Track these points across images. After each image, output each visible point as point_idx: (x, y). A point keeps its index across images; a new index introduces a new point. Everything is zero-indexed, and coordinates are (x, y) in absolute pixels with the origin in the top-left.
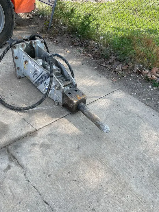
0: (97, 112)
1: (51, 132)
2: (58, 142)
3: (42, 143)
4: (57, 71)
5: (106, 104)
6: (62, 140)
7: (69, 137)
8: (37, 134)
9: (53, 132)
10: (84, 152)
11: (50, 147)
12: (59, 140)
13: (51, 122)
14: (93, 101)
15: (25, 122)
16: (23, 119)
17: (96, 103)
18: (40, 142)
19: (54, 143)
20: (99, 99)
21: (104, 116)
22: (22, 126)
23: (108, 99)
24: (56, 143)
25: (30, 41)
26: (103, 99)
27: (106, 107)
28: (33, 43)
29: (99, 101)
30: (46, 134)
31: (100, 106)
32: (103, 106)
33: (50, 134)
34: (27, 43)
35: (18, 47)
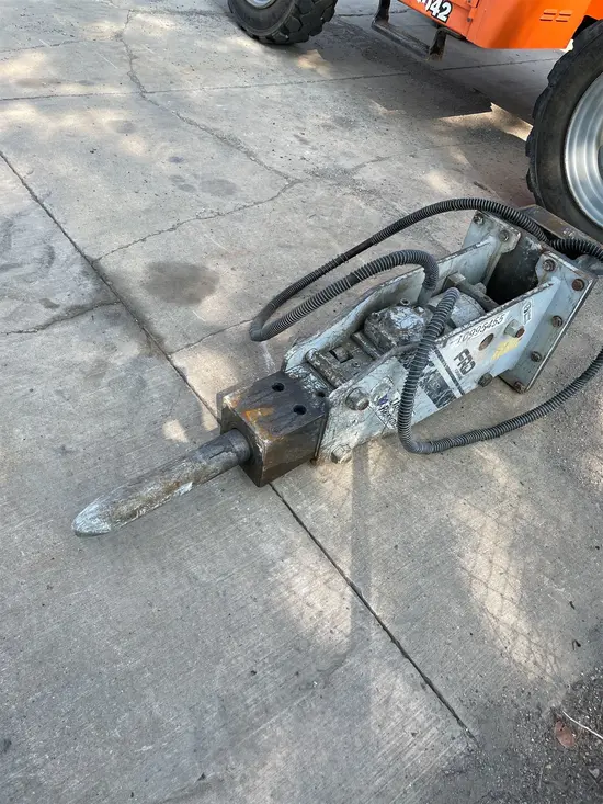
0: (246, 550)
1: (152, 387)
2: (106, 401)
3: (113, 365)
4: (389, 338)
5: (310, 612)
6: (110, 412)
9: (149, 390)
10: (40, 465)
12: (114, 404)
14: (327, 550)
15: (205, 334)
17: (310, 557)
19: (104, 390)
20: (350, 584)
21: (213, 576)
22: (189, 328)
23: (352, 632)
24: (102, 394)
25: (545, 246)
26: (347, 604)
27: (279, 604)
28: (546, 258)
29: (327, 577)
30: (146, 376)
31: (291, 575)
32: (288, 588)
33: (142, 383)
34: (527, 242)
35: (490, 229)
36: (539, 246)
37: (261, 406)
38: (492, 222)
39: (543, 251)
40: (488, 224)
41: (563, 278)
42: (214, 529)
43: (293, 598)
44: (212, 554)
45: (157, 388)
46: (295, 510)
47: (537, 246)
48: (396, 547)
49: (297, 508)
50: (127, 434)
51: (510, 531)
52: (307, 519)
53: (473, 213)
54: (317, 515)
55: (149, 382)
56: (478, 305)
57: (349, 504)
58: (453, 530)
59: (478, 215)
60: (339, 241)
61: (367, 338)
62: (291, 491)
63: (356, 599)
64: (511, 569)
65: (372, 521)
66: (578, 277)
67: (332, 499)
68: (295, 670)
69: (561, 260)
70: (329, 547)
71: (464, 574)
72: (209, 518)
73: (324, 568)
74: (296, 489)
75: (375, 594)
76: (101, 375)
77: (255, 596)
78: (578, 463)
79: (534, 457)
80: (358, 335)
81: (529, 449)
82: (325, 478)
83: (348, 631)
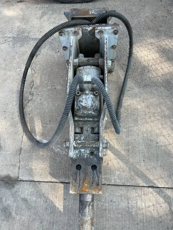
0: (118, 213)
1: (29, 197)
2: (24, 221)
3: (8, 205)
4: (90, 112)
5: (151, 209)
6: (30, 223)
7: (41, 225)
8: (14, 187)
9: (30, 199)
11: (10, 220)
12: (27, 218)
13: (41, 180)
14: (133, 184)
15: (18, 157)
16: (21, 149)
17: (133, 193)
18: (8, 202)
19: (18, 218)
20: (149, 187)
22: (11, 161)
23: (164, 200)
24: (19, 220)
25: (93, 27)
26: (155, 194)
27: (143, 217)
28: (97, 31)
29: (143, 193)
30: (22, 196)
31: (135, 205)
32: (140, 209)
33: (25, 200)
34: (85, 29)
35: (68, 34)
36: (91, 28)
37: (84, 181)
38: (68, 31)
39: (94, 29)
40: (66, 33)
41: (108, 33)
42: (105, 219)
43: (144, 211)
44: (113, 226)
45: (31, 195)
46: (113, 184)
47: (90, 28)
48: (144, 160)
49: (113, 182)
50: (45, 223)
51: (157, 121)
52: (119, 182)
53: (57, 33)
54: (119, 177)
55: (26, 197)
56: (92, 67)
57: (121, 162)
58: (148, 138)
59: (60, 33)
60: (9, 70)
61: (80, 117)
62: (106, 179)
63: (155, 189)
64: (169, 132)
65: (131, 160)
66: (114, 30)
67: (116, 167)
68: (166, 228)
69: (103, 28)
70: (133, 183)
71: (163, 147)
72: (99, 218)
73: (139, 191)
74: (105, 176)
75: (155, 182)
76: (10, 214)
77: (136, 223)
78: (146, 79)
79: (136, 90)
80: (76, 119)
81: (133, 89)
82: (107, 163)
83: (163, 201)
